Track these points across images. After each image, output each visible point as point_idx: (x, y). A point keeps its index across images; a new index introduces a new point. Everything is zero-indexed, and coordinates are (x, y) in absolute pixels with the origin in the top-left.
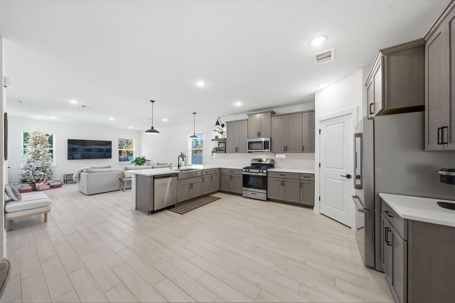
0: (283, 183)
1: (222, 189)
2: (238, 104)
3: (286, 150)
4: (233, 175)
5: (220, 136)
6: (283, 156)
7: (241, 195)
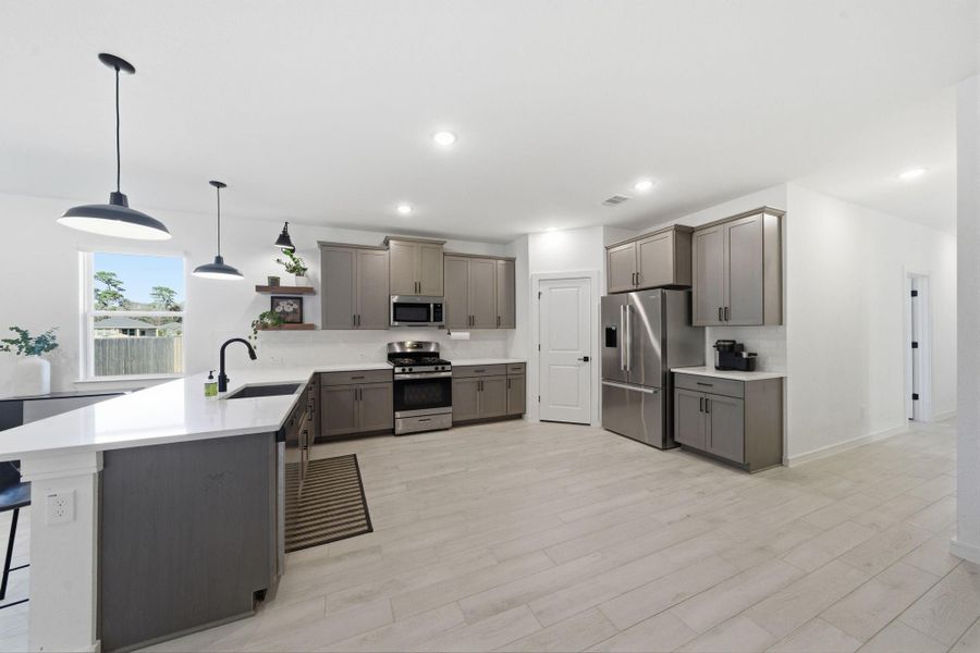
0: (481, 386)
1: (326, 432)
2: (404, 210)
3: (471, 323)
4: (362, 387)
5: (288, 280)
6: (465, 335)
7: (392, 432)
